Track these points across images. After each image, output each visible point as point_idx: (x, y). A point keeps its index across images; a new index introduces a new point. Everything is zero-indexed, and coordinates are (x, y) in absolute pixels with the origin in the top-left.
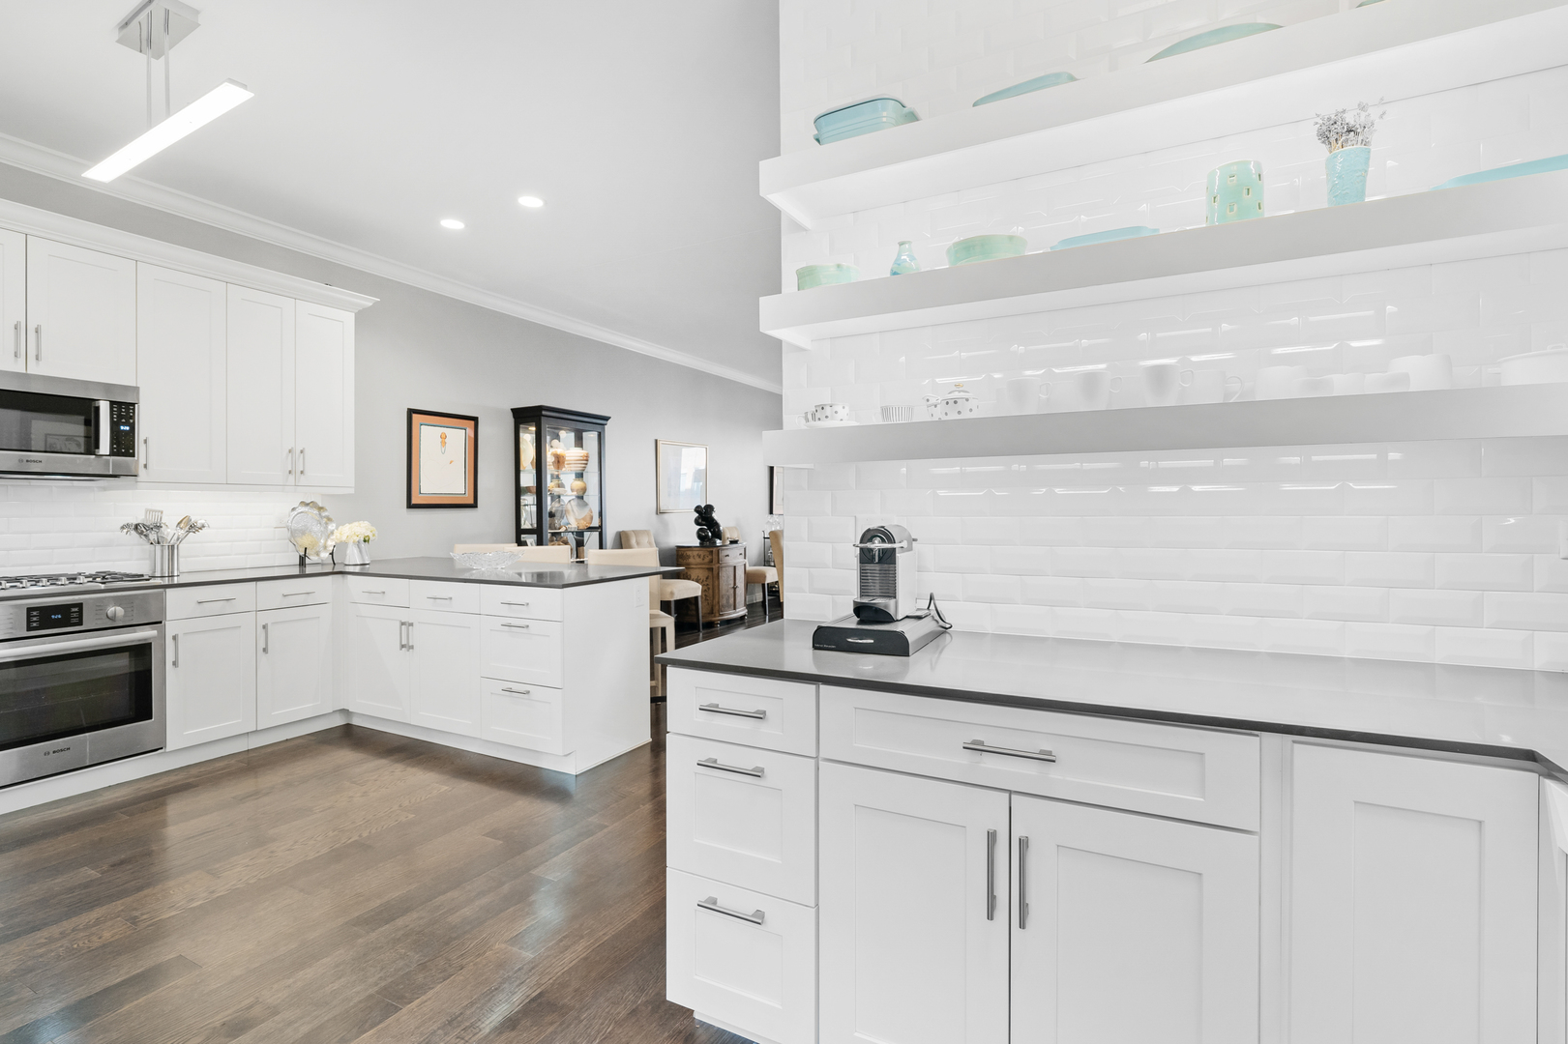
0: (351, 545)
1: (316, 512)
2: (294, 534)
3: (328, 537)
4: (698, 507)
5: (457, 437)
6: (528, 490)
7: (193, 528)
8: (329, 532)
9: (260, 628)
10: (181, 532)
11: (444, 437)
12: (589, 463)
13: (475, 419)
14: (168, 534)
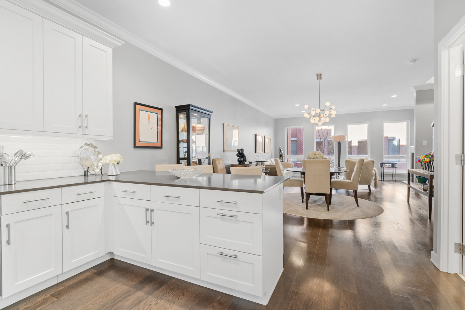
0: (111, 165)
1: (92, 149)
2: (82, 160)
3: (99, 161)
4: (238, 149)
5: (155, 116)
6: (182, 141)
7: (24, 156)
8: (99, 159)
9: (64, 214)
10: (17, 159)
11: (149, 117)
12: (205, 130)
13: (161, 109)
14: (9, 160)
